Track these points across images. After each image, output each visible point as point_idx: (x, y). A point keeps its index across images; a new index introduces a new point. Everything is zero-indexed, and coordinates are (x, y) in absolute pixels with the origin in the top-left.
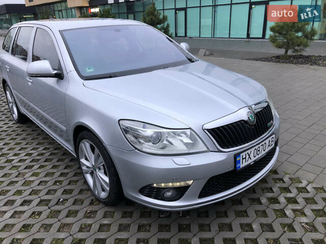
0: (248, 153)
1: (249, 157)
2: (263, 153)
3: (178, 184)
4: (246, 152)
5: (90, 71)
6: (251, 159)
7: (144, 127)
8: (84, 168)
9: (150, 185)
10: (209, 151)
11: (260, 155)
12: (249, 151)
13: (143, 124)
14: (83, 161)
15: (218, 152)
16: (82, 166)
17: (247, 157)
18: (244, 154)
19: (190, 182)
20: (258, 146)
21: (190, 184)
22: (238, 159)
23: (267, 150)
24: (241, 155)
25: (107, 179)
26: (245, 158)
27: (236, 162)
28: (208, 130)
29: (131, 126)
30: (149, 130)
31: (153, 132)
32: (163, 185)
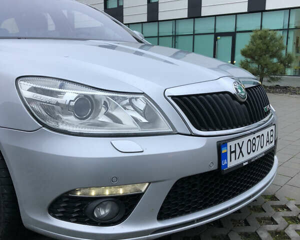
0: (238, 144)
1: (241, 152)
2: (260, 150)
3: (121, 191)
4: (236, 142)
6: (243, 156)
7: (61, 87)
9: (68, 193)
11: (256, 153)
13: (59, 83)
15: (191, 135)
17: (238, 150)
20: (253, 136)
21: (143, 190)
23: (265, 148)
24: (229, 144)
26: (235, 152)
27: (221, 156)
28: (173, 97)
29: (37, 86)
30: (69, 91)
31: (77, 95)
32: (93, 193)
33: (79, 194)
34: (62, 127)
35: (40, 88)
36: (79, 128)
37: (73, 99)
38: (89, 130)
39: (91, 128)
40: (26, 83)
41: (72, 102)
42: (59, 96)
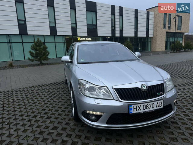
1: (139, 108)
2: (151, 109)
4: (137, 105)
5: (82, 61)
6: (141, 110)
7: (87, 84)
10: (114, 99)
11: (149, 110)
12: (139, 105)
15: (119, 101)
17: (138, 108)
18: (135, 106)
20: (147, 104)
21: (102, 115)
22: (130, 107)
23: (155, 108)
24: (133, 106)
26: (136, 108)
28: (115, 89)
29: (82, 82)
32: (91, 112)
33: (88, 112)
37: (88, 87)
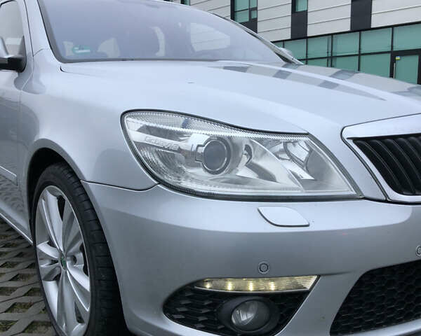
3: (272, 287)
5: (81, 52)
7: (184, 126)
8: (44, 265)
9: (192, 284)
10: (359, 197)
13: (182, 119)
14: (43, 248)
15: (386, 201)
16: (39, 261)
19: (308, 283)
25: (85, 282)
28: (355, 140)
29: (151, 125)
30: (197, 131)
31: (208, 137)
32: (230, 287)
33: (208, 286)
34: (185, 184)
35: (155, 128)
36: (211, 186)
37: (202, 144)
38: (225, 189)
39: (228, 187)
40: (135, 120)
41: (200, 148)
42: (182, 138)
